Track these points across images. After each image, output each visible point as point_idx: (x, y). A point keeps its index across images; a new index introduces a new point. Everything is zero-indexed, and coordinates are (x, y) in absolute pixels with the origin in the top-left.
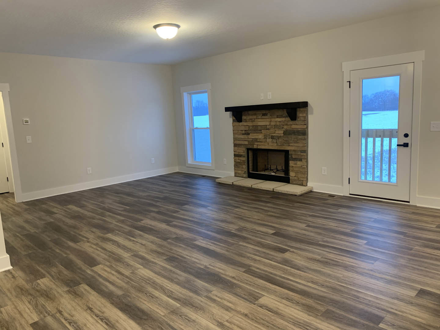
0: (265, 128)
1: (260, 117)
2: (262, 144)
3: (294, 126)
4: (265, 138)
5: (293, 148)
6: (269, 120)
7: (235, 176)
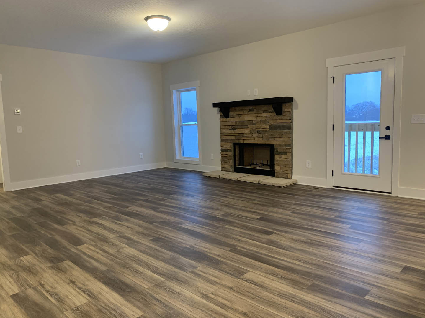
0: (252, 123)
1: (246, 113)
2: (249, 138)
3: (279, 121)
4: (251, 133)
5: (278, 142)
6: (255, 115)
7: (221, 170)
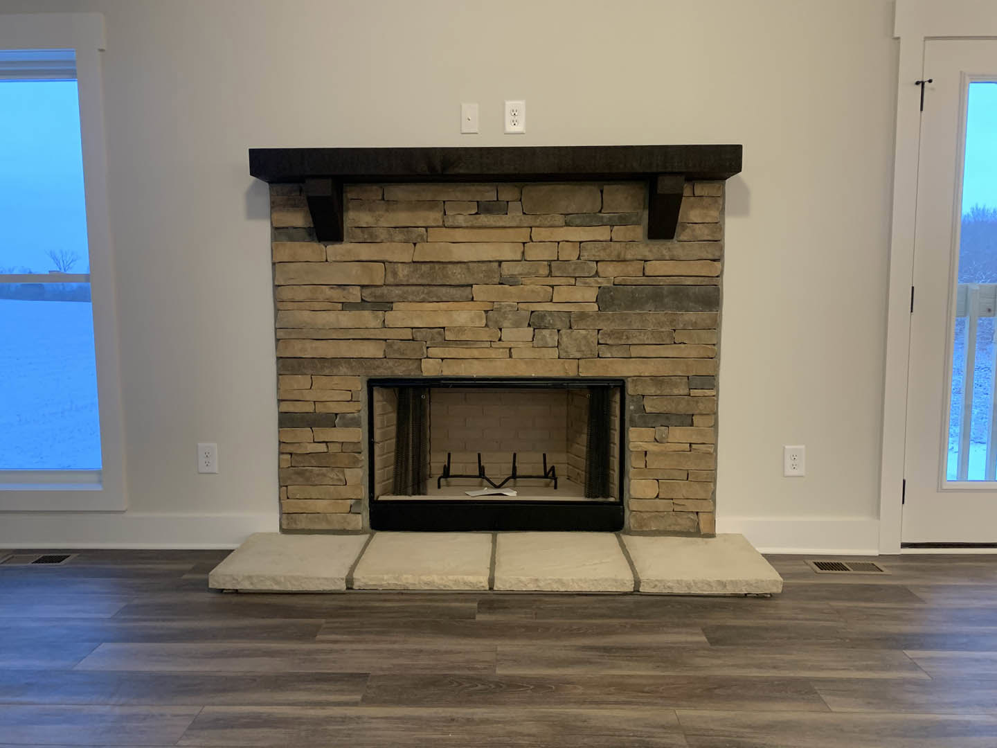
0: (497, 274)
1: (461, 220)
2: (476, 353)
3: (655, 268)
4: (493, 317)
5: (648, 369)
6: (523, 234)
7: (284, 531)
